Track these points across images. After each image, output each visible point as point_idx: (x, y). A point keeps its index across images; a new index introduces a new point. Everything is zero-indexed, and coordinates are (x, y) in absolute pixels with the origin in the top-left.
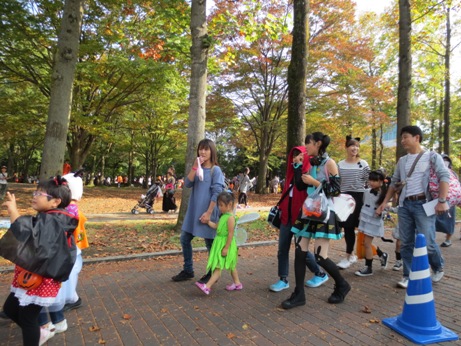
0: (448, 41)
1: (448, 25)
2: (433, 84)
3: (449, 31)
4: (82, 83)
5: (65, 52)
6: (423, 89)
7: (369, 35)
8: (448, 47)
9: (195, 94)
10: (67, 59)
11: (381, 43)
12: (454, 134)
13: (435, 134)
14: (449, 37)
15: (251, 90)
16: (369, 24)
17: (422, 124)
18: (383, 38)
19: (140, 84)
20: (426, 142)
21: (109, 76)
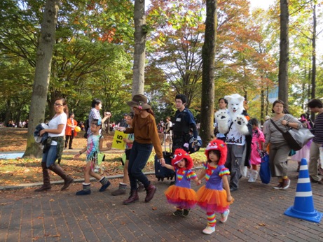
0: (314, 29)
1: (314, 17)
2: (304, 59)
3: (315, 22)
5: (46, 36)
6: (297, 62)
7: (259, 25)
8: (314, 32)
9: (137, 65)
10: (47, 41)
11: (267, 30)
12: (319, 94)
13: (305, 94)
14: (315, 26)
15: (176, 63)
16: (259, 17)
17: (296, 87)
18: (269, 27)
19: (98, 59)
20: (299, 100)
21: (76, 53)
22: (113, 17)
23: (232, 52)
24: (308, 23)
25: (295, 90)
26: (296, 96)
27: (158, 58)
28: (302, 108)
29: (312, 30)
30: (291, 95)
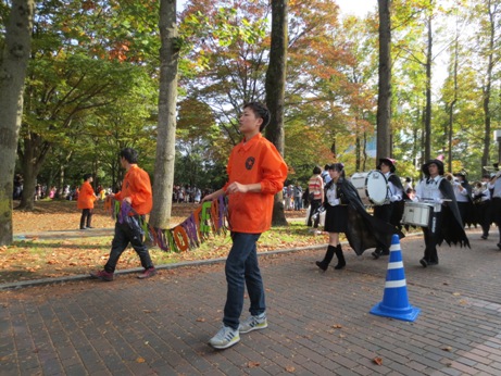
0: (430, 50)
1: (430, 33)
2: (415, 93)
3: (430, 40)
4: (36, 82)
5: (15, 49)
6: (406, 97)
7: (352, 40)
8: (429, 55)
9: (164, 99)
10: (17, 56)
11: (364, 49)
12: (436, 144)
13: (418, 143)
14: (430, 46)
15: (230, 96)
16: (353, 29)
17: (406, 133)
18: (367, 44)
19: (104, 86)
20: (410, 152)
21: (68, 76)
22: (126, 24)
23: (314, 80)
24: (422, 41)
25: (404, 139)
26: (405, 147)
27: (201, 87)
28: (414, 164)
29: (426, 51)
30: (399, 146)
